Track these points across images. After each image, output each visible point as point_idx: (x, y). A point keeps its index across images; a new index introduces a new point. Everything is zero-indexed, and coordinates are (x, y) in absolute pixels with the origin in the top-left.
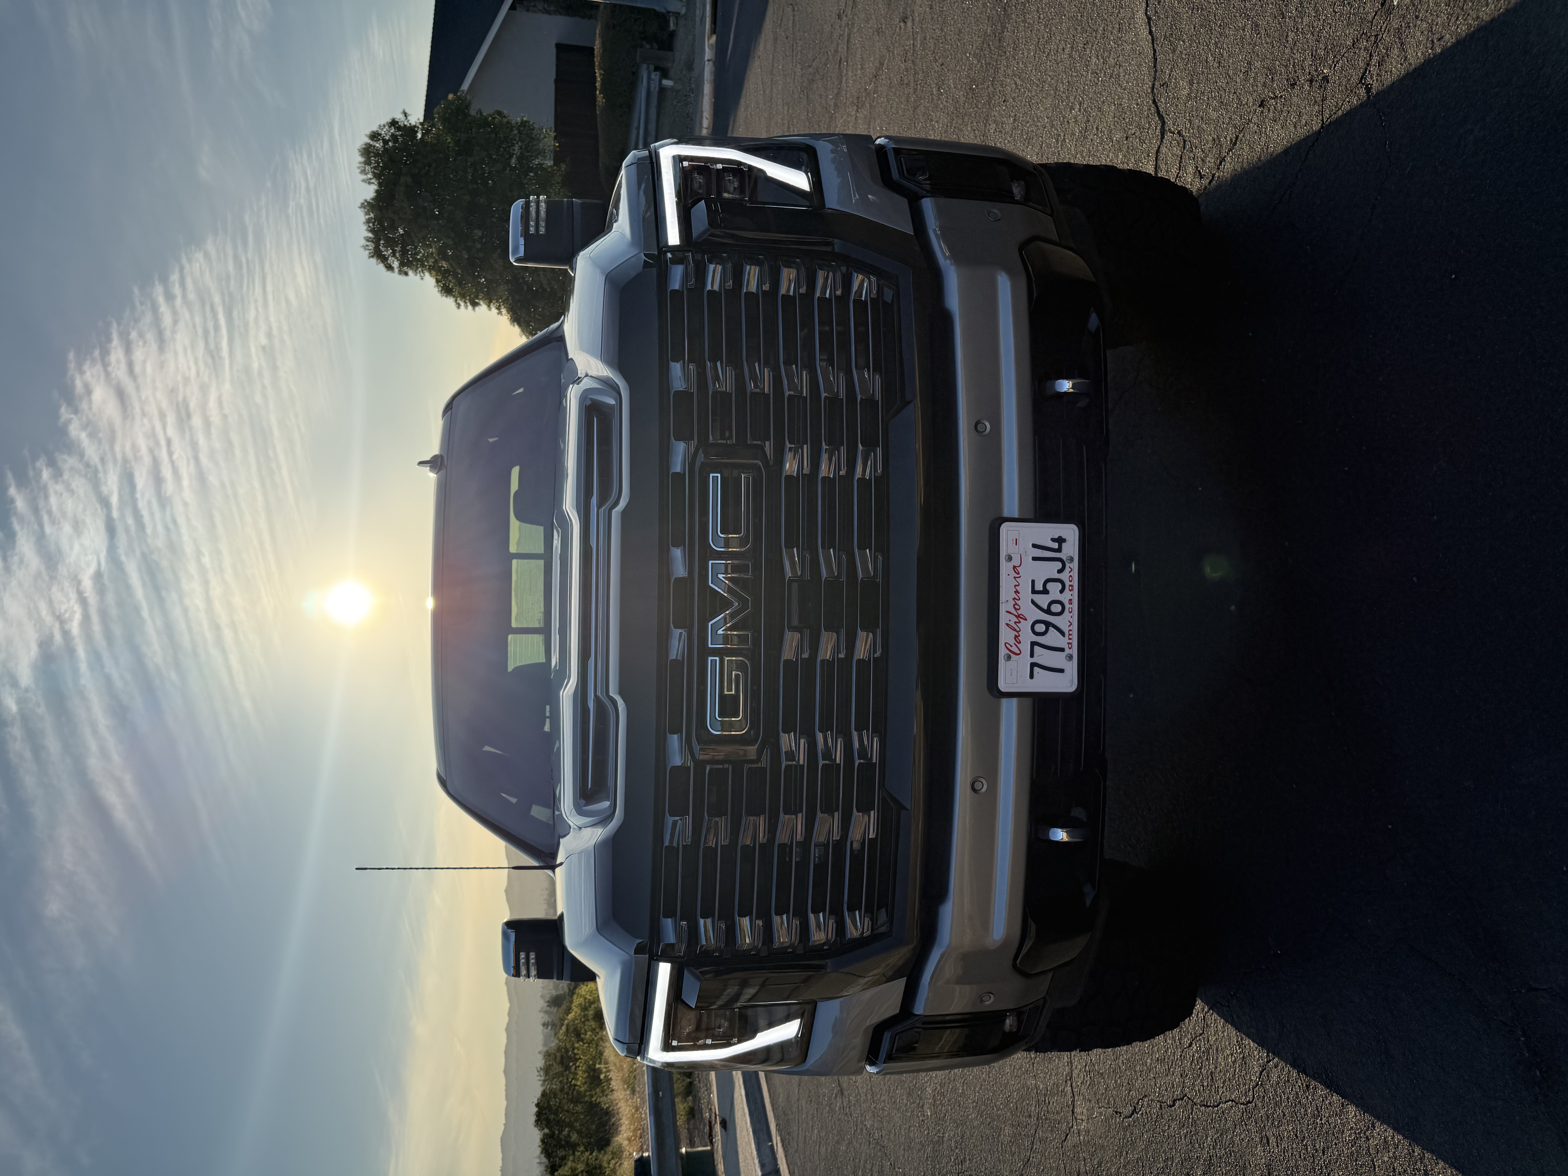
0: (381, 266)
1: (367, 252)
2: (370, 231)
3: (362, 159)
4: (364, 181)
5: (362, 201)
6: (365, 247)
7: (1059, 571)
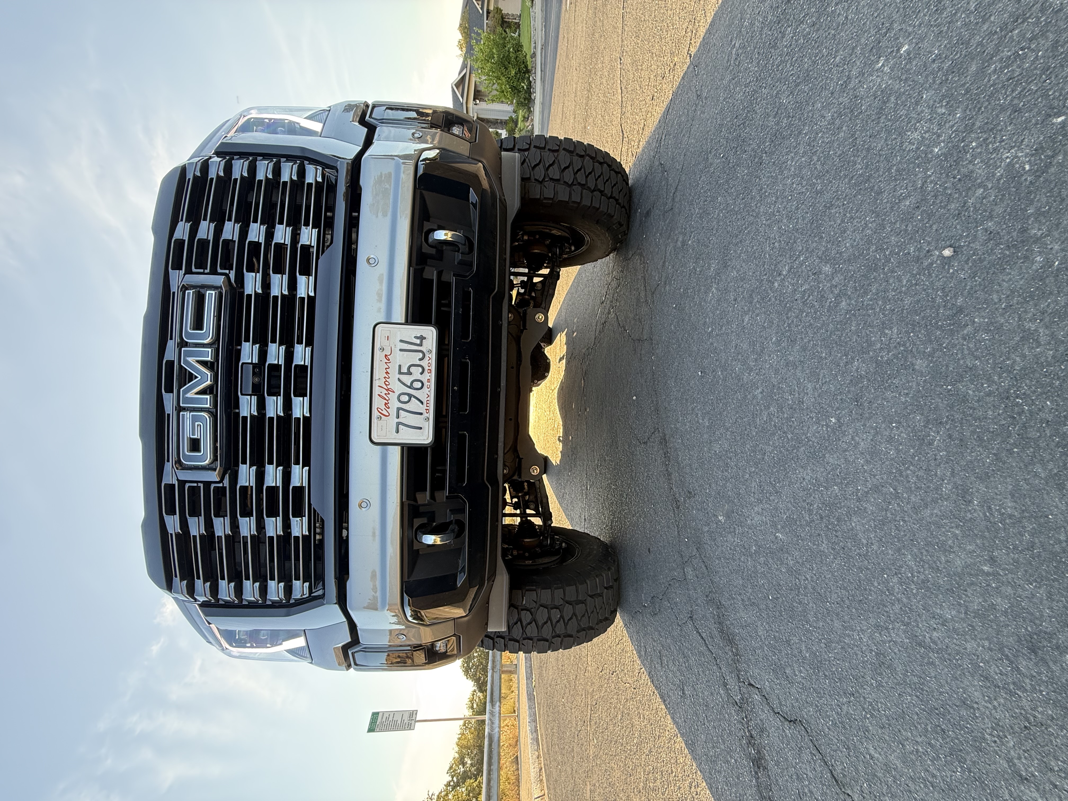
7: (420, 360)
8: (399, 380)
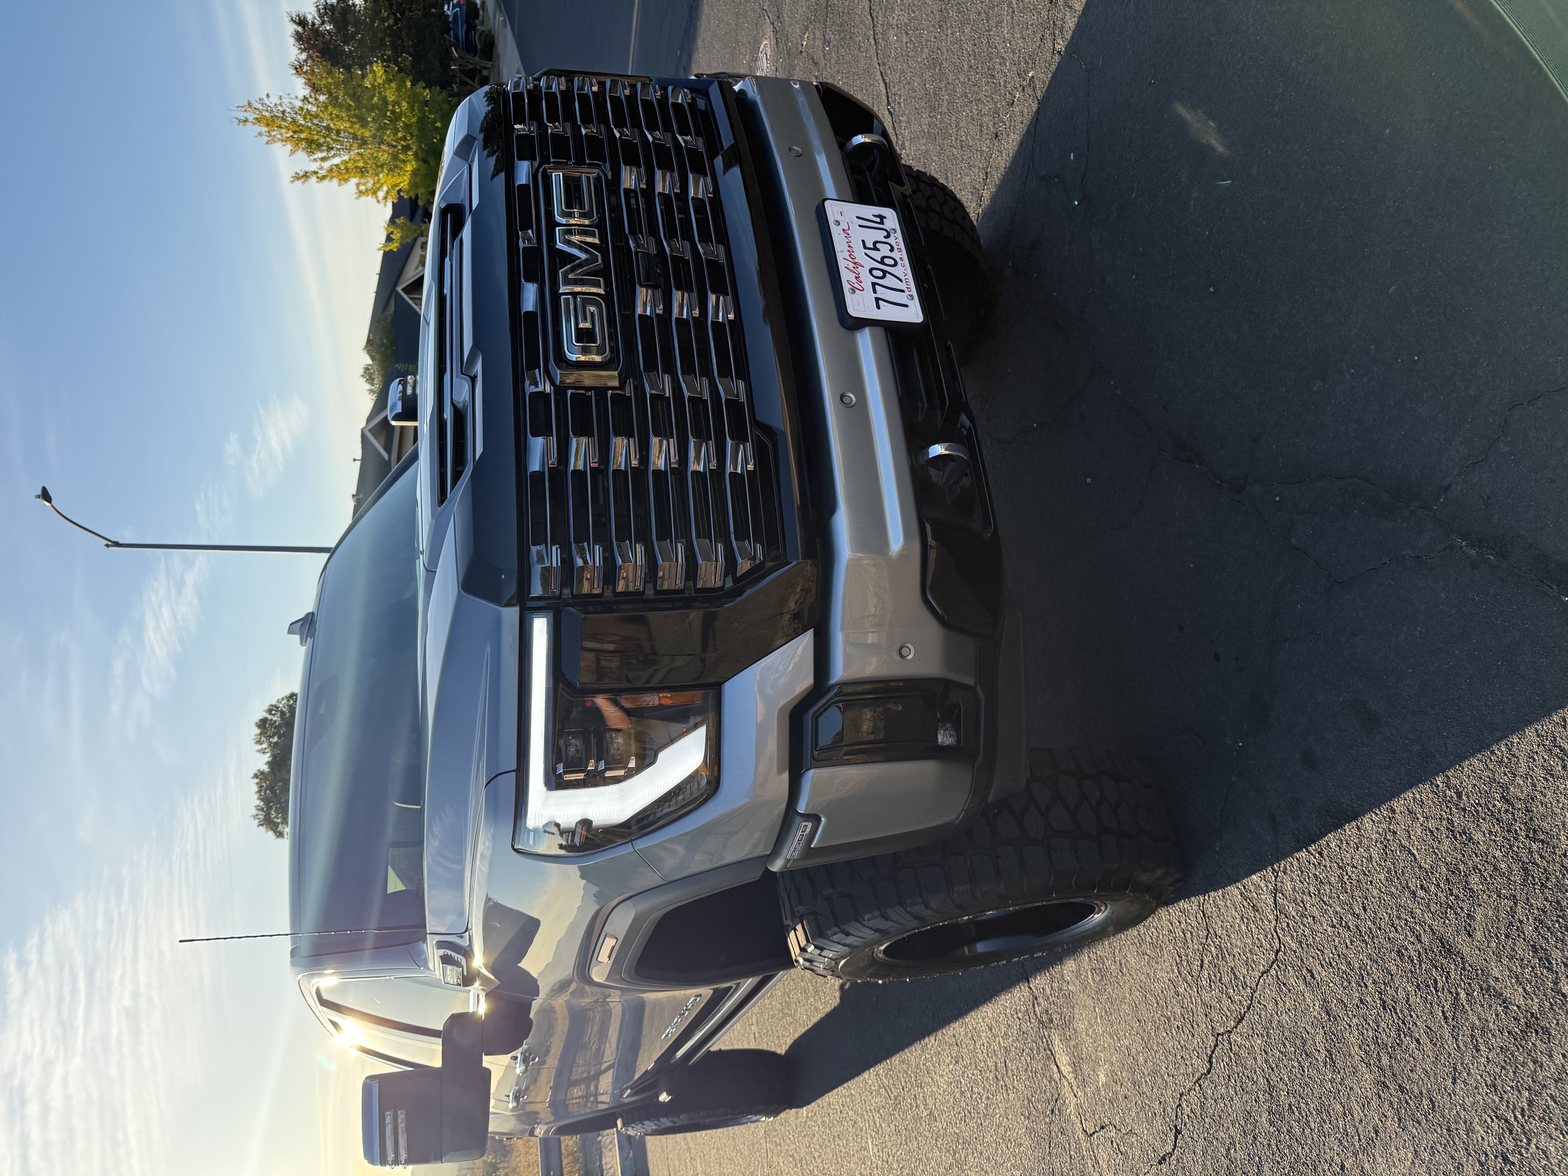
0: (271, 834)
1: (257, 821)
2: (261, 800)
3: (258, 731)
4: (258, 751)
5: (255, 771)
6: (255, 817)
7: (885, 237)
8: (866, 254)
